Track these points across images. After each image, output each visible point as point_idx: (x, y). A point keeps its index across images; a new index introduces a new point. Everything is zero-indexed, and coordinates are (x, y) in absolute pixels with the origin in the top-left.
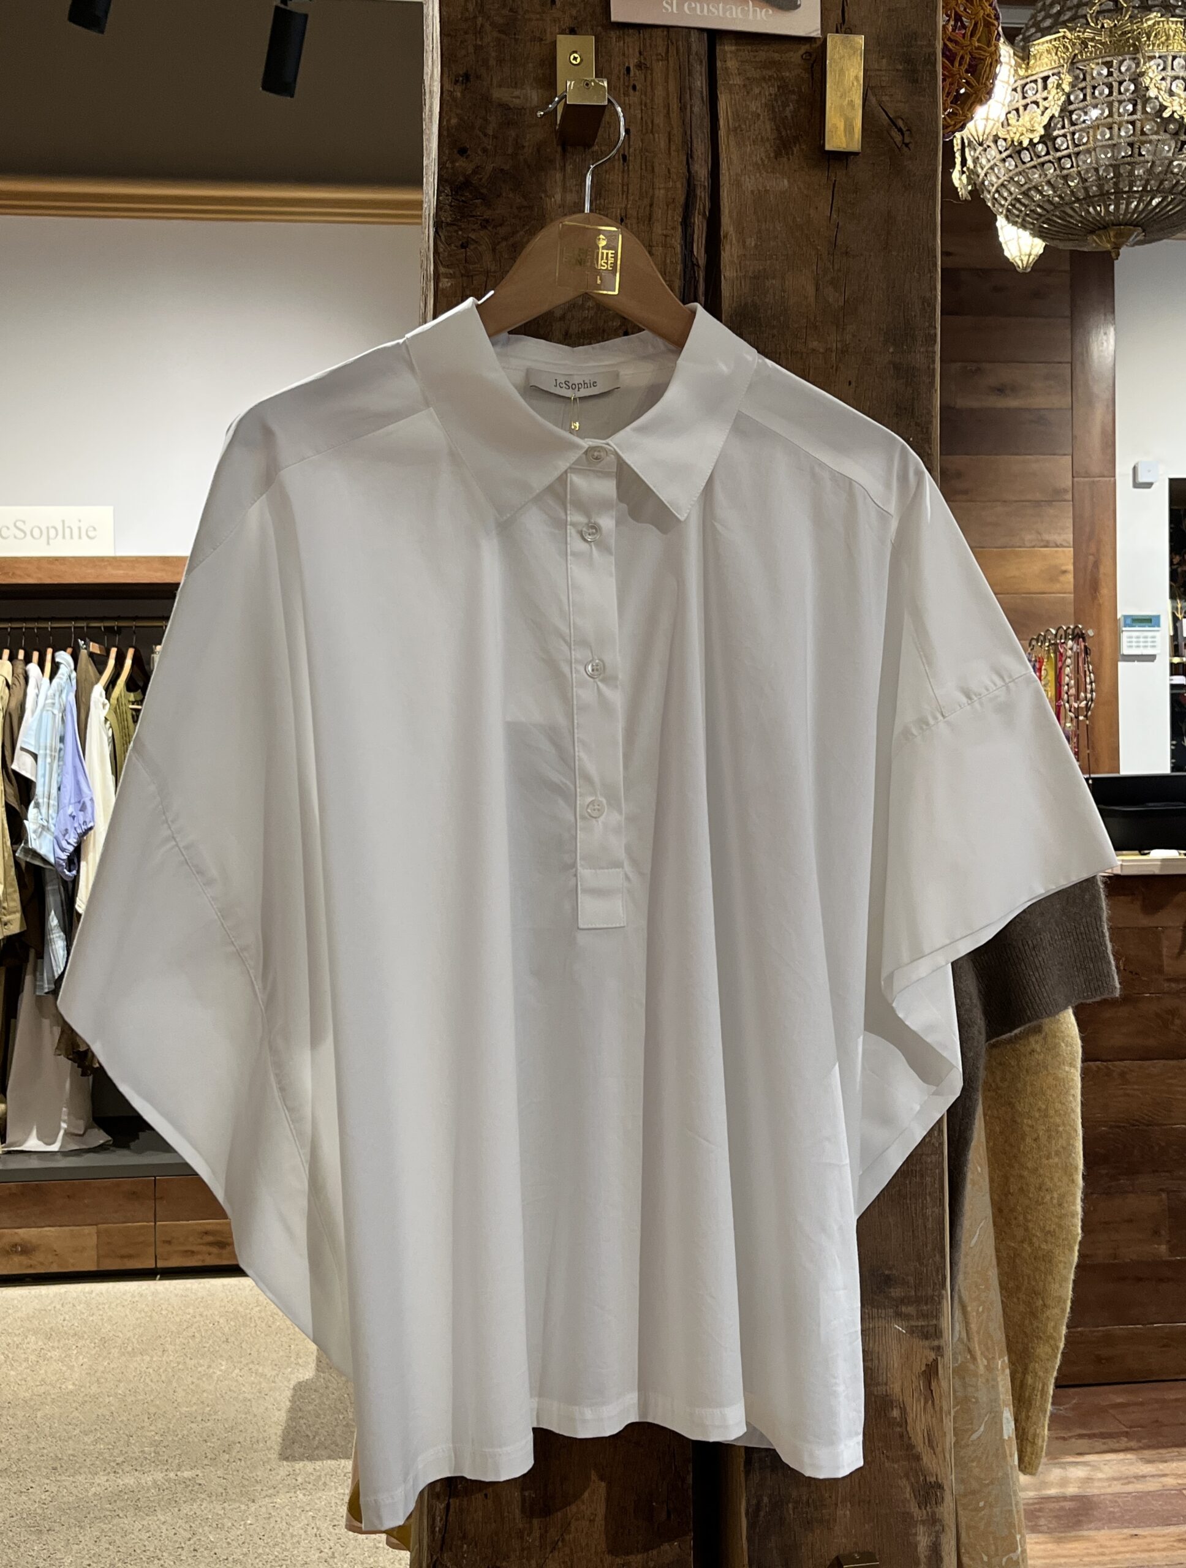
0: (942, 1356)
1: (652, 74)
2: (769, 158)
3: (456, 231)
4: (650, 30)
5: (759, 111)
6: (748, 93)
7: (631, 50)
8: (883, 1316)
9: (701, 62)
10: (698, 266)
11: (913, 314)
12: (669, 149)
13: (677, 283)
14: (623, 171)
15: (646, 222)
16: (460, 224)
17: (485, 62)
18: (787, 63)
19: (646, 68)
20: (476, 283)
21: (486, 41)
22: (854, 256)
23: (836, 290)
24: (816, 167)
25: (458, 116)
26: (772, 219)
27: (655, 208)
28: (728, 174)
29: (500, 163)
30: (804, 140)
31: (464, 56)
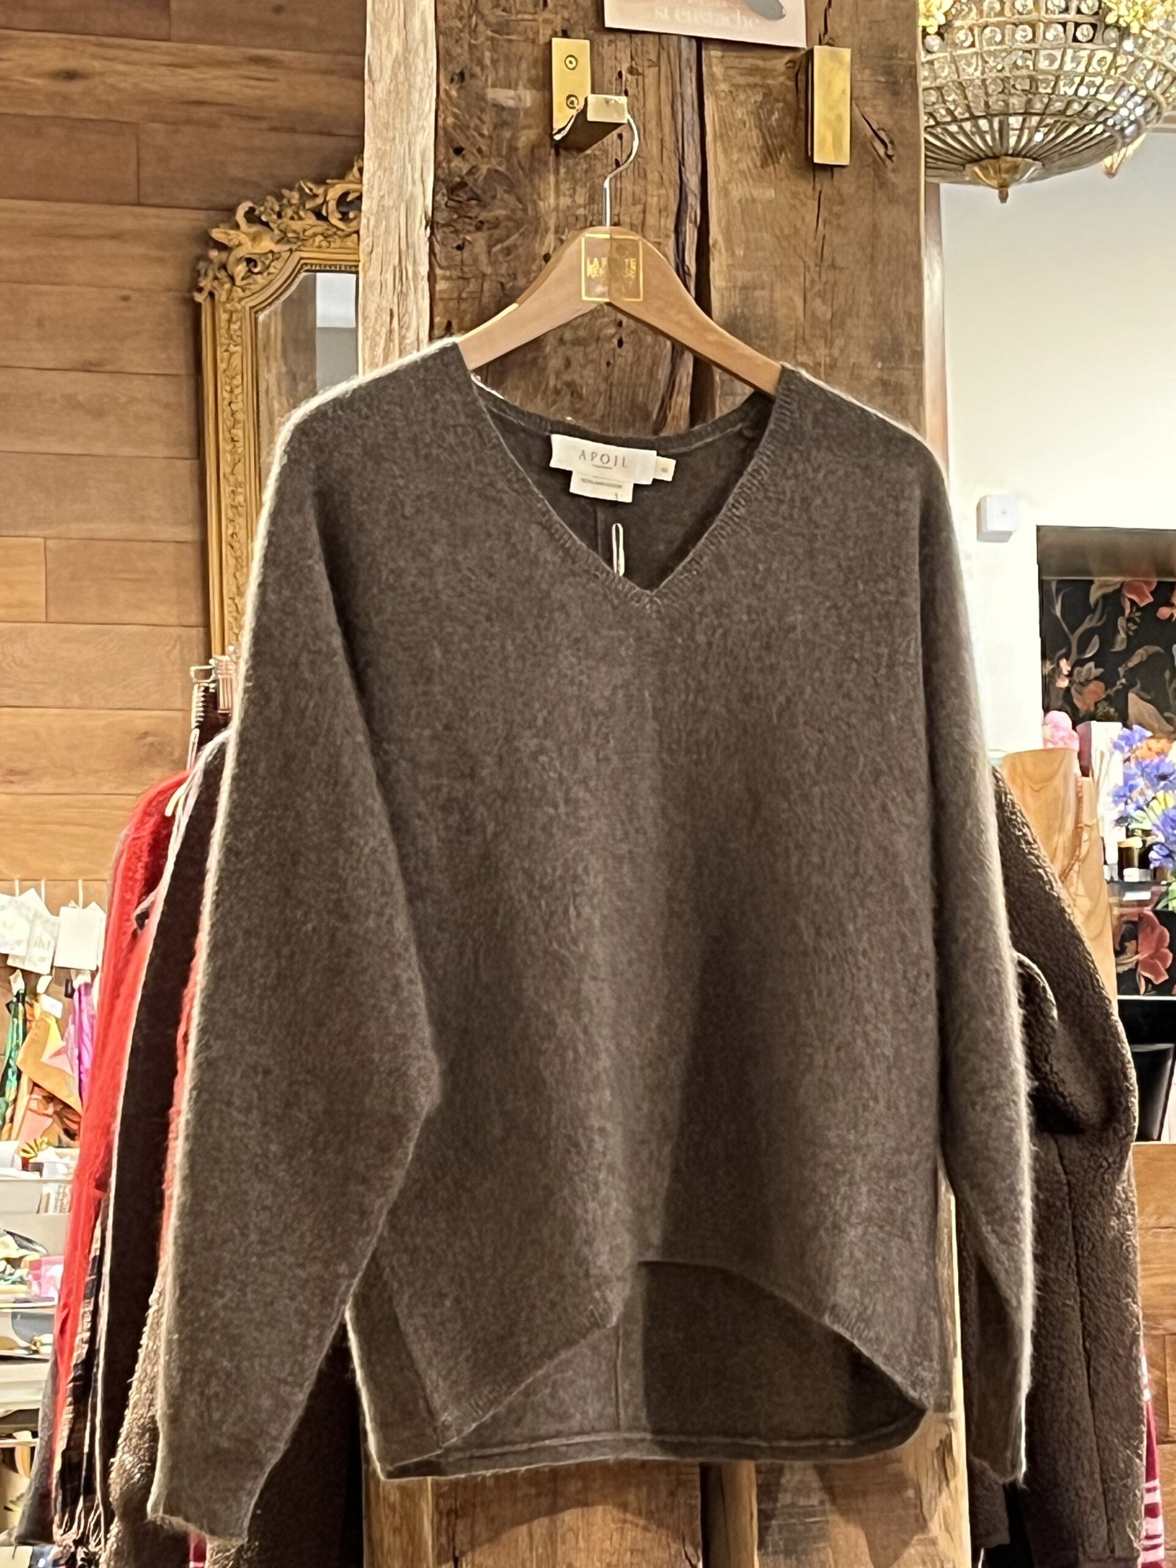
1: (644, 79)
2: (755, 165)
3: (453, 233)
4: (641, 36)
5: (745, 118)
6: (734, 100)
7: (623, 54)
9: (691, 68)
10: (690, 275)
11: (899, 329)
12: (662, 158)
16: (456, 225)
17: (480, 63)
18: (772, 71)
19: (638, 74)
20: (473, 286)
21: (482, 39)
22: (841, 269)
23: (824, 302)
24: (802, 176)
25: (455, 116)
26: (760, 230)
27: (647, 215)
28: (715, 181)
29: (495, 164)
30: (790, 149)
31: (459, 55)
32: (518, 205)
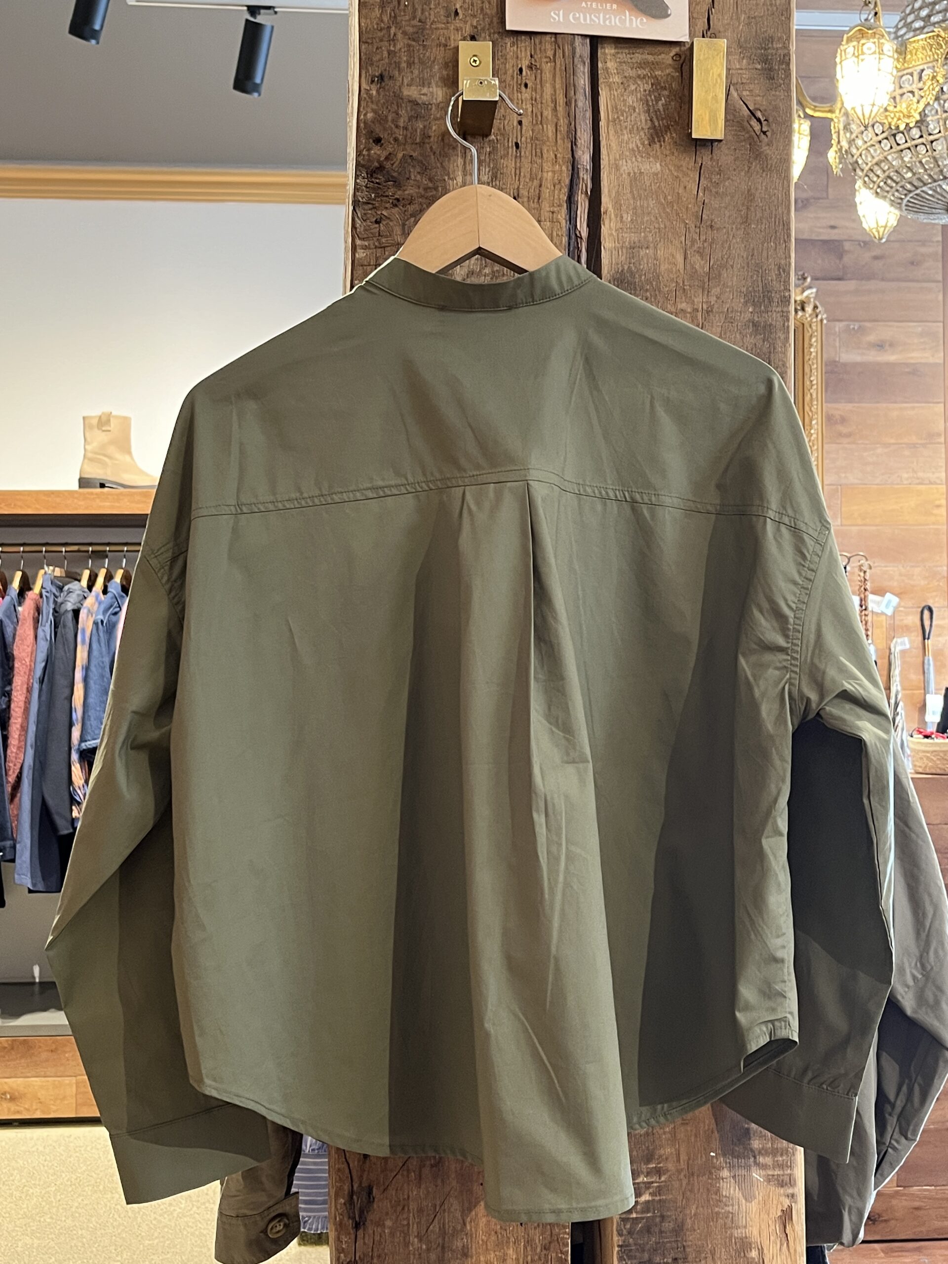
0: (796, 1202)
1: (541, 74)
2: (643, 144)
3: (370, 209)
4: (539, 37)
5: (635, 104)
6: (625, 89)
7: (523, 53)
8: (743, 1165)
9: (584, 64)
10: (581, 238)
11: (770, 278)
12: (557, 137)
14: (516, 157)
15: (536, 200)
16: (374, 202)
17: (398, 65)
18: (660, 63)
19: (537, 69)
21: (398, 47)
22: (718, 229)
23: (702, 255)
24: (685, 151)
25: (375, 111)
26: (646, 198)
27: (543, 188)
28: (607, 158)
29: (409, 151)
30: (675, 130)
31: (379, 60)
32: (430, 185)
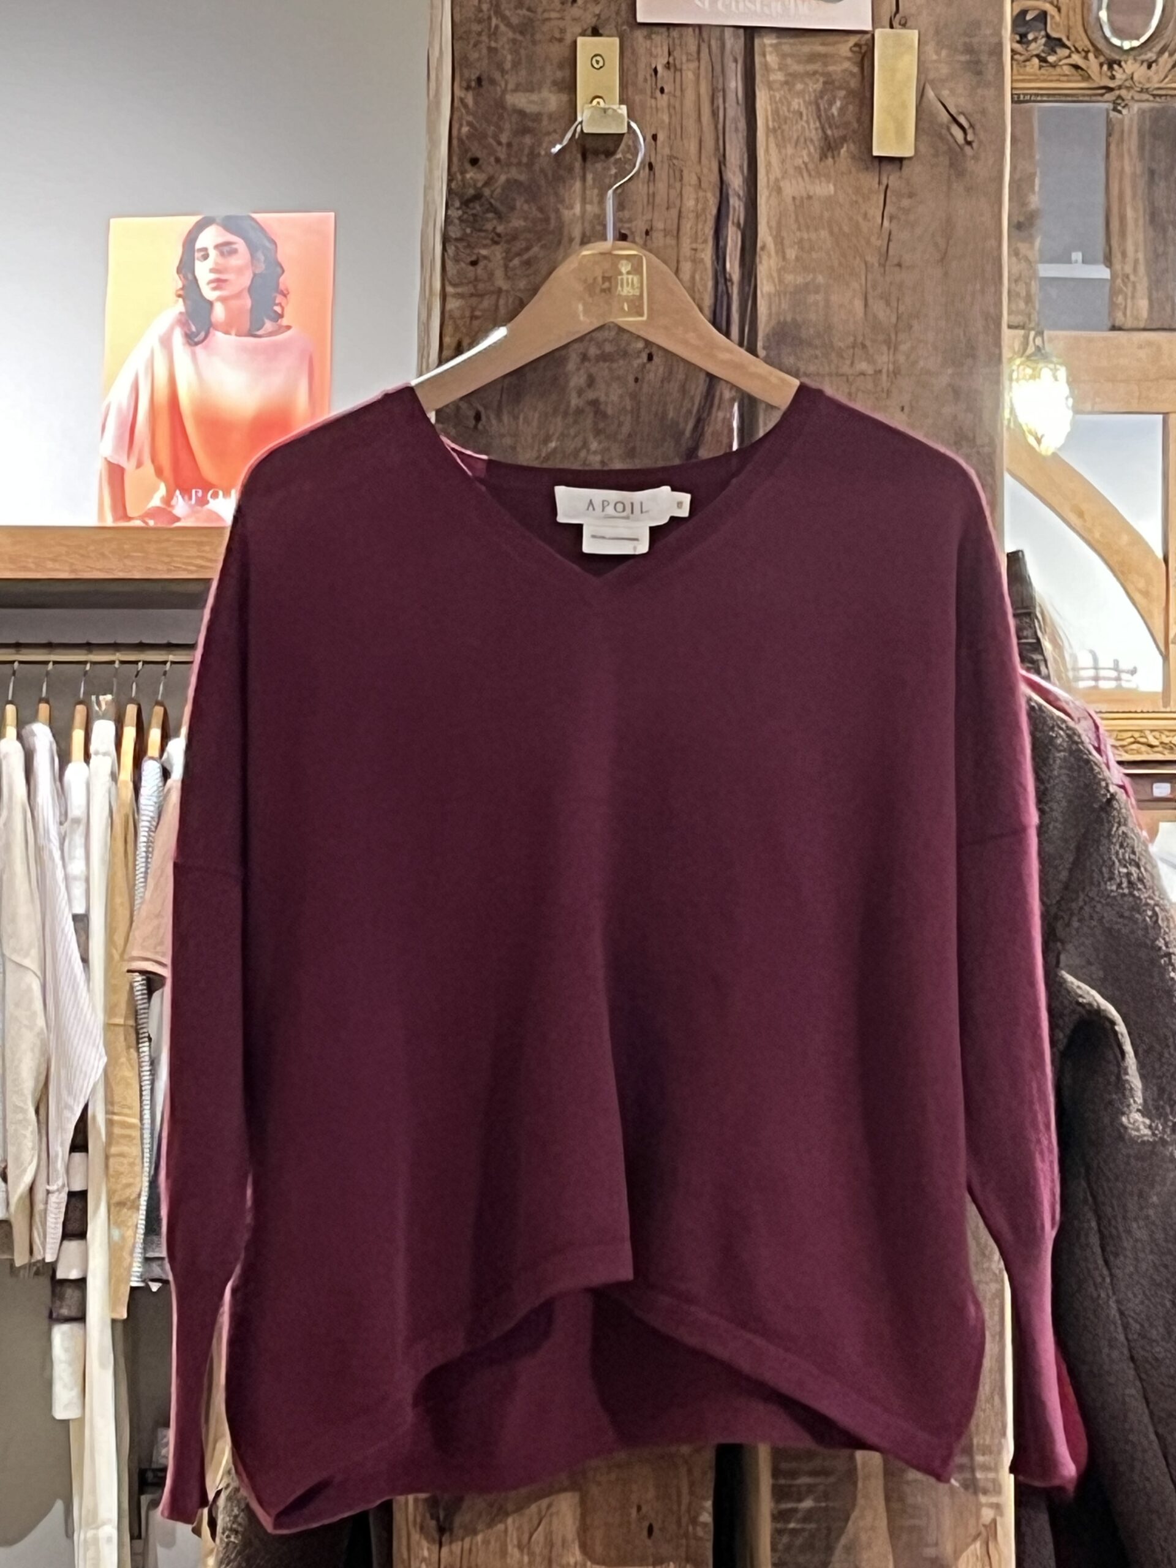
0: (1002, 1515)
1: (681, 75)
2: (812, 160)
3: (465, 247)
4: (678, 30)
5: (803, 109)
6: (790, 90)
7: (659, 49)
9: (736, 61)
10: (731, 280)
11: (975, 331)
12: (700, 158)
13: (708, 301)
14: (649, 181)
15: (674, 235)
16: (470, 239)
17: (500, 67)
18: (832, 56)
19: (676, 69)
20: (487, 303)
21: (501, 43)
22: (908, 268)
23: (888, 303)
24: (867, 169)
25: (469, 124)
26: (816, 230)
27: (683, 221)
28: (765, 179)
29: (514, 173)
30: (854, 142)
31: (479, 59)
32: (539, 215)
